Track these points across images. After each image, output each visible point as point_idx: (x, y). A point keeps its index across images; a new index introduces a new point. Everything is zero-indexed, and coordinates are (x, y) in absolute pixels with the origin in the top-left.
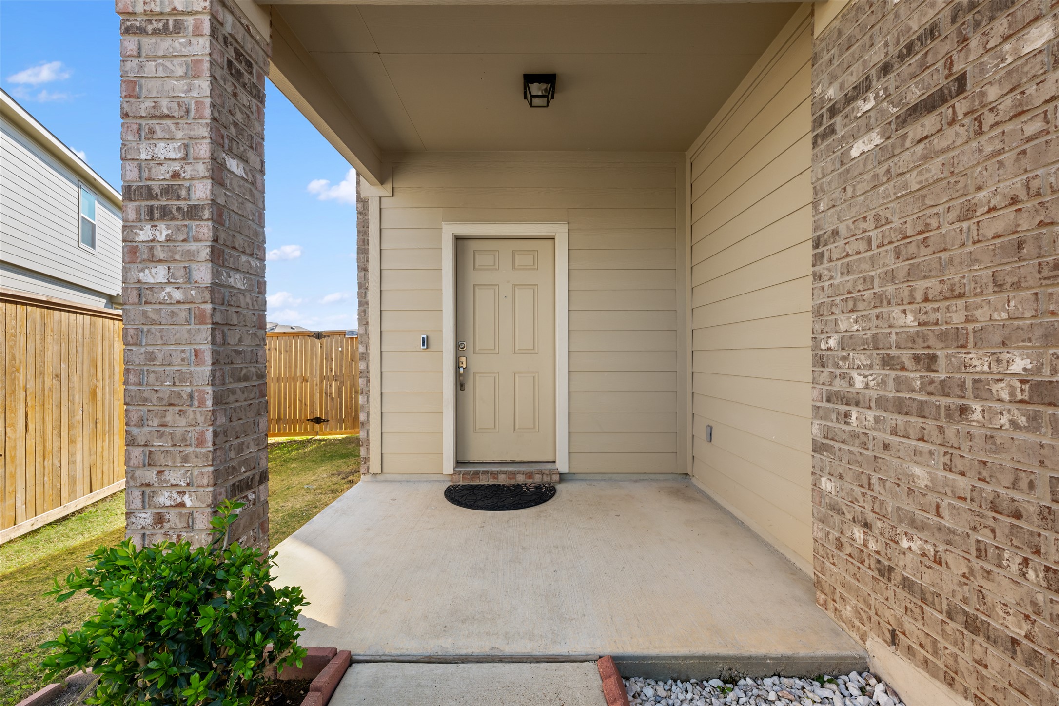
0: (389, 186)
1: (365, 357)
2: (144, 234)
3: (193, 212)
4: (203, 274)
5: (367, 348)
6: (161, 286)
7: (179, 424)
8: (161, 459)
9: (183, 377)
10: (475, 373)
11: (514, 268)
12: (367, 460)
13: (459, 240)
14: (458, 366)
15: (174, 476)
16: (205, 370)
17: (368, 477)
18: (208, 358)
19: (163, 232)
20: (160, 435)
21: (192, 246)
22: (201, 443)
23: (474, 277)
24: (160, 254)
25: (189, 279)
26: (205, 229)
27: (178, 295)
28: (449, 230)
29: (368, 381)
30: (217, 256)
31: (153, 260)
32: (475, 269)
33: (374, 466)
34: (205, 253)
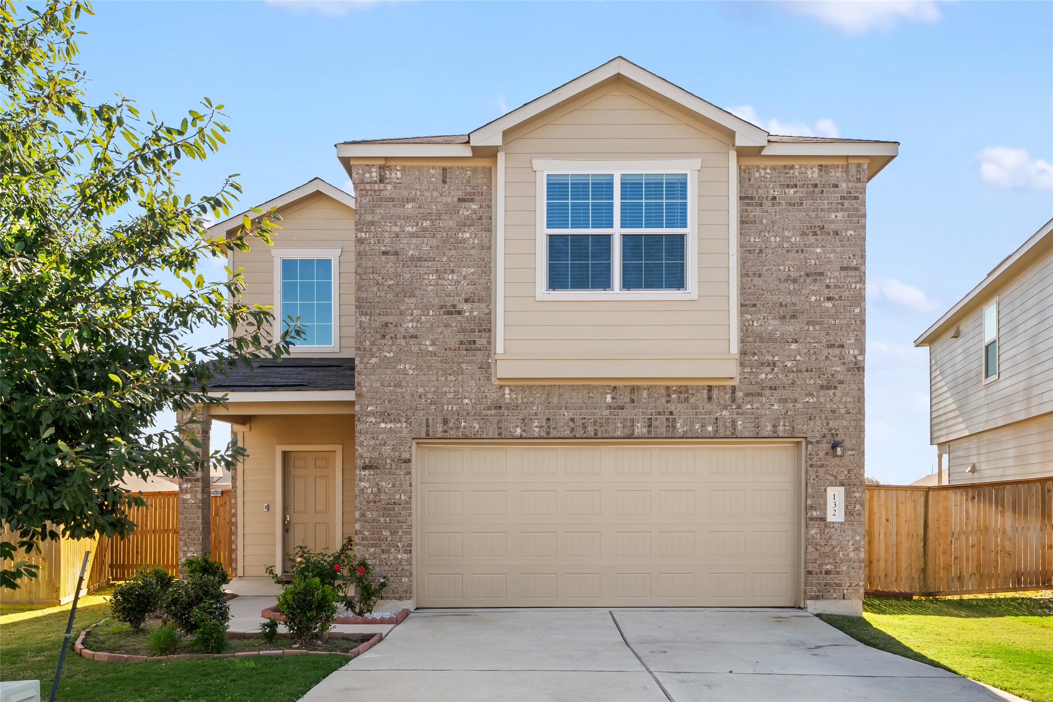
0: (248, 426)
1: (235, 515)
2: (185, 486)
3: (197, 480)
4: (199, 496)
5: (236, 510)
6: (189, 499)
7: (193, 535)
8: (188, 544)
9: (194, 523)
10: (294, 524)
11: (316, 467)
12: (236, 569)
13: (285, 453)
14: (284, 519)
15: (191, 549)
16: (200, 521)
17: (236, 578)
18: (201, 518)
19: (189, 485)
20: (188, 538)
21: (197, 489)
22: (199, 540)
23: (294, 472)
24: (189, 491)
25: (196, 497)
26: (200, 484)
27: (193, 502)
28: (280, 449)
29: (237, 528)
30: (203, 492)
31: (187, 492)
32: (294, 467)
33: (240, 572)
34: (200, 491)
